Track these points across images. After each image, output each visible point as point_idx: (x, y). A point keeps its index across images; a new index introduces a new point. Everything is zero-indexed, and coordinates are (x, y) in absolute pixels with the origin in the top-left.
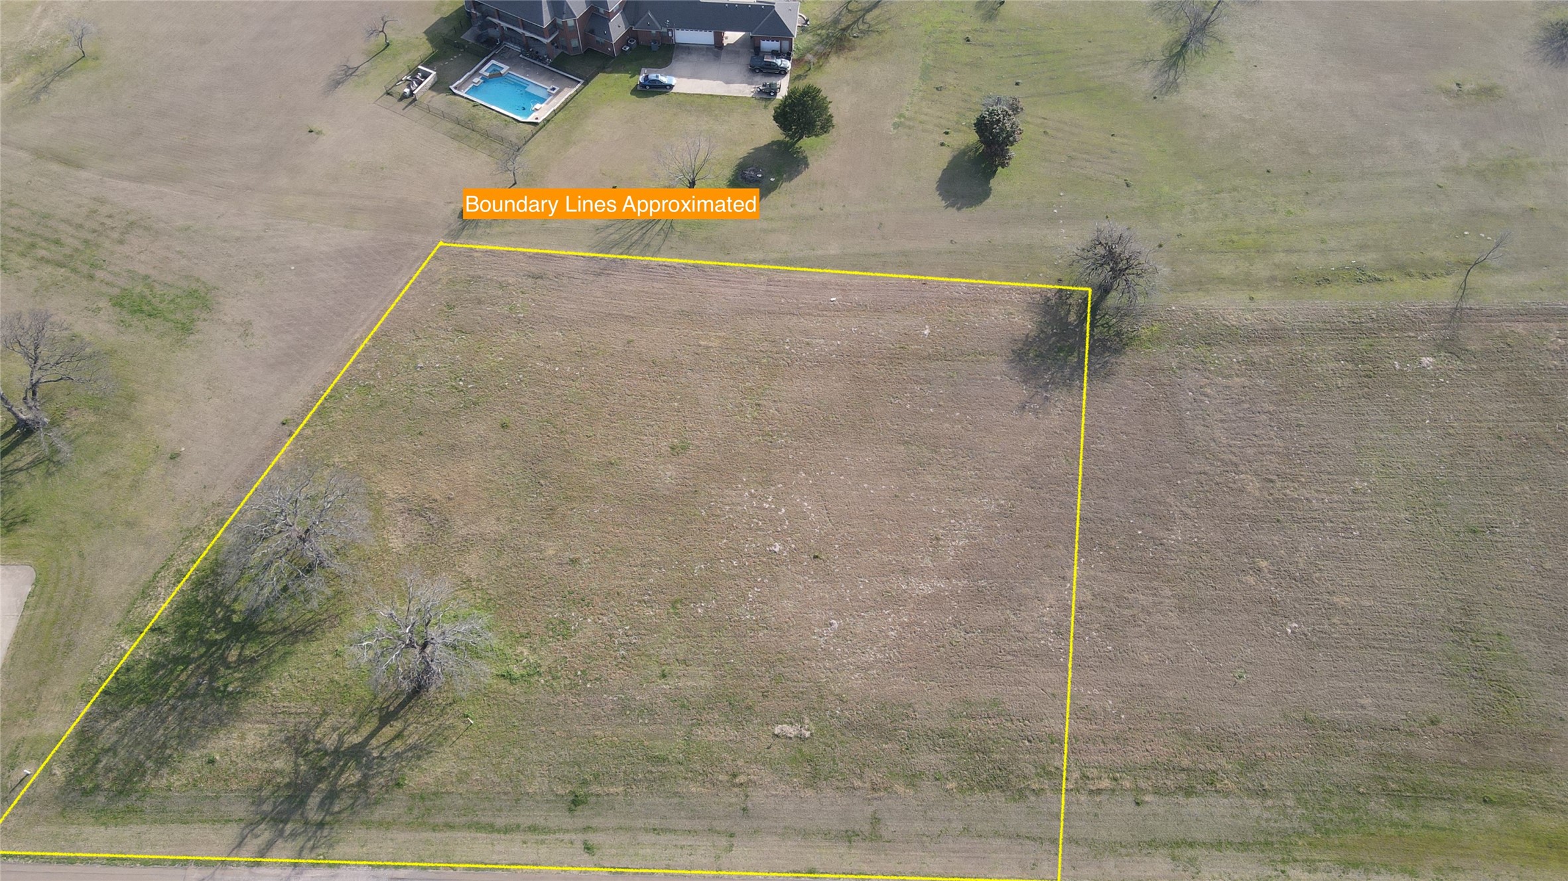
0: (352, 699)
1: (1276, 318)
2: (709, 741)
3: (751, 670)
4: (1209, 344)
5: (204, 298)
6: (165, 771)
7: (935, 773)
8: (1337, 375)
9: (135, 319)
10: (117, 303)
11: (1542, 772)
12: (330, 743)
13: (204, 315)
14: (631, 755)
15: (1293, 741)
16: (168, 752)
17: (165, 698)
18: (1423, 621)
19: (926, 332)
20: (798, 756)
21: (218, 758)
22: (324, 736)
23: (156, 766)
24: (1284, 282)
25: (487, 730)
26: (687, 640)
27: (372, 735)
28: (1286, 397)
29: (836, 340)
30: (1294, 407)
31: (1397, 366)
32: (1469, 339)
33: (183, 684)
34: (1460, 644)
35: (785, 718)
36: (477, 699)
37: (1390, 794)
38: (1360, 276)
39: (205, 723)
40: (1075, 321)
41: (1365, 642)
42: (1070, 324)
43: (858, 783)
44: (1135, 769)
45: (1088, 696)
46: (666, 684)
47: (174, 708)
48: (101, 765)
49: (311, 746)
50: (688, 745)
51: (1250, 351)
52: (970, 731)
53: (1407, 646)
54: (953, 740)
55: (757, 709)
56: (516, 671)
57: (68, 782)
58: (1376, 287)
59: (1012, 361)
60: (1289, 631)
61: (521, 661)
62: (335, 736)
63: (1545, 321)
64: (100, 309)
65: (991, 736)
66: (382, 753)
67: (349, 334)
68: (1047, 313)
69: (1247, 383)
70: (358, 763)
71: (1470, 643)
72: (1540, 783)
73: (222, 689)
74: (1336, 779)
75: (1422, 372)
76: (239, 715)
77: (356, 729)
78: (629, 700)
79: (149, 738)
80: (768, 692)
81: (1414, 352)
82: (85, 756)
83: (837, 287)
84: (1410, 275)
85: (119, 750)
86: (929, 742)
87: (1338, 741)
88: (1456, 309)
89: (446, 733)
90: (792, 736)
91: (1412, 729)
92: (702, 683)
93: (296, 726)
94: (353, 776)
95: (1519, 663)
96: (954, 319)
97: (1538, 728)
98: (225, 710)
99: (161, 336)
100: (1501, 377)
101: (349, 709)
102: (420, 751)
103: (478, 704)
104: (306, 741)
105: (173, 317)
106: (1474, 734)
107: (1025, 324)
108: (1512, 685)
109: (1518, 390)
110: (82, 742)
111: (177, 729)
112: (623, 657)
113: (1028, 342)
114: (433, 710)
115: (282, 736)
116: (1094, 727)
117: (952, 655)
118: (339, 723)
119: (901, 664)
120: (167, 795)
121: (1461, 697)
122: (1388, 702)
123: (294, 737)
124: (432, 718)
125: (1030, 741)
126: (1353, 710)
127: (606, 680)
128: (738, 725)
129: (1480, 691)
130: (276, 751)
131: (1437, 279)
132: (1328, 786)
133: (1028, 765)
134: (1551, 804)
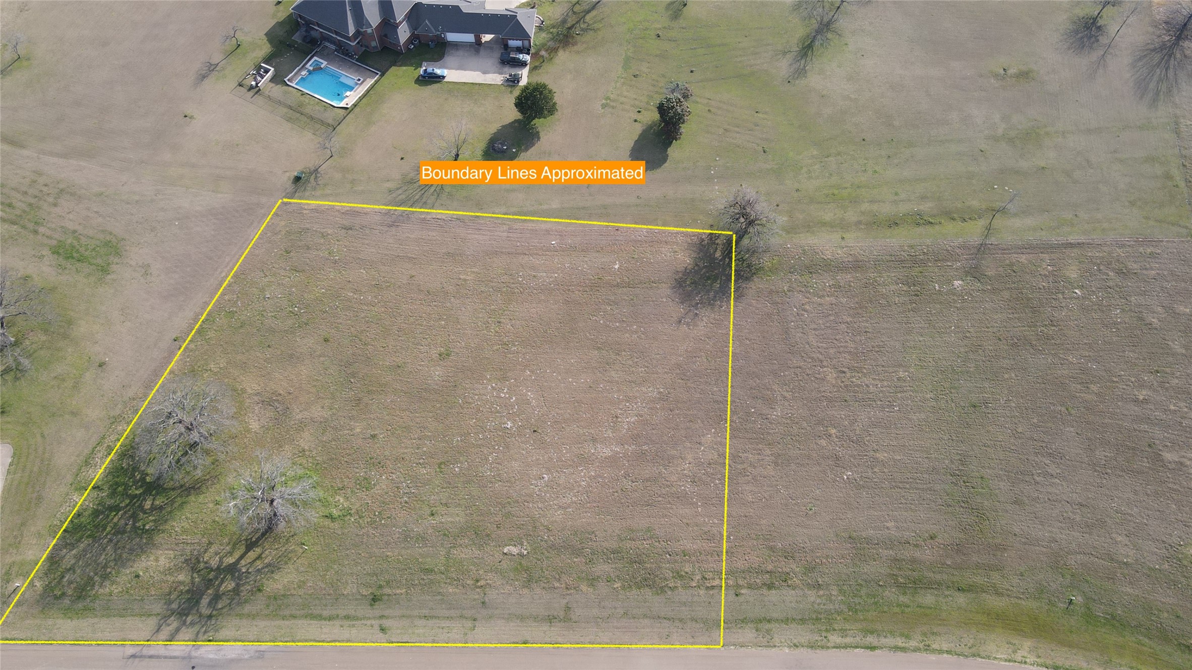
0: (228, 533)
1: (858, 252)
2: (461, 558)
3: (490, 510)
4: (811, 273)
5: (116, 247)
6: (107, 583)
7: (608, 577)
8: (896, 294)
9: (68, 264)
10: (55, 251)
11: (998, 570)
12: (214, 563)
13: (116, 260)
14: (410, 568)
15: (840, 552)
16: (109, 570)
17: (105, 534)
18: (934, 469)
19: (617, 267)
20: (519, 567)
21: (141, 574)
22: (210, 558)
23: (101, 580)
24: (866, 225)
25: (316, 553)
26: (448, 490)
27: (242, 557)
28: (860, 311)
29: (554, 273)
30: (864, 319)
31: (937, 288)
32: (987, 267)
33: (116, 524)
34: (956, 485)
35: (512, 541)
36: (310, 533)
37: (899, 585)
38: (920, 220)
39: (132, 550)
40: (720, 256)
41: (894, 484)
42: (717, 259)
43: (557, 585)
44: (737, 572)
45: (710, 524)
46: (434, 520)
47: (111, 540)
48: (65, 580)
49: (202, 565)
50: (448, 561)
51: (838, 277)
52: (631, 549)
53: (920, 486)
54: (620, 555)
55: (493, 536)
56: (335, 513)
57: (45, 590)
58: (929, 228)
59: (674, 287)
60: (845, 477)
61: (339, 506)
62: (217, 558)
63: (1042, 253)
64: (43, 256)
65: (645, 552)
66: (248, 569)
67: (218, 273)
68: (701, 250)
69: (834, 301)
70: (233, 576)
71: (962, 484)
72: (996, 577)
73: (142, 527)
74: (865, 577)
75: (953, 292)
76: (154, 545)
77: (231, 553)
78: (409, 531)
79: (95, 561)
80: (500, 524)
81: (950, 277)
82: (55, 574)
83: (556, 233)
84: (954, 219)
85: (76, 569)
86: (604, 556)
87: (870, 551)
88: (981, 245)
89: (290, 555)
90: (515, 554)
91: (918, 542)
92: (457, 519)
93: (191, 552)
94: (229, 585)
95: (992, 497)
96: (636, 256)
97: (998, 541)
98: (144, 541)
99: (88, 275)
100: (1006, 294)
101: (226, 540)
102: (273, 568)
103: (311, 536)
104: (199, 562)
105: (95, 262)
106: (957, 545)
107: (685, 259)
108: (986, 512)
109: (1016, 304)
110: (52, 564)
111: (114, 555)
112: (406, 502)
113: (686, 273)
114: (281, 540)
115: (182, 559)
116: (713, 544)
117: (622, 497)
118: (220, 549)
119: (588, 505)
120: (110, 599)
121: (952, 521)
122: (905, 525)
123: (190, 559)
124: (281, 545)
125: (670, 555)
126: (881, 530)
127: (395, 518)
128: (480, 547)
129: (964, 516)
130: (179, 569)
131: (971, 222)
132: (859, 581)
133: (668, 571)
134: (1001, 591)
